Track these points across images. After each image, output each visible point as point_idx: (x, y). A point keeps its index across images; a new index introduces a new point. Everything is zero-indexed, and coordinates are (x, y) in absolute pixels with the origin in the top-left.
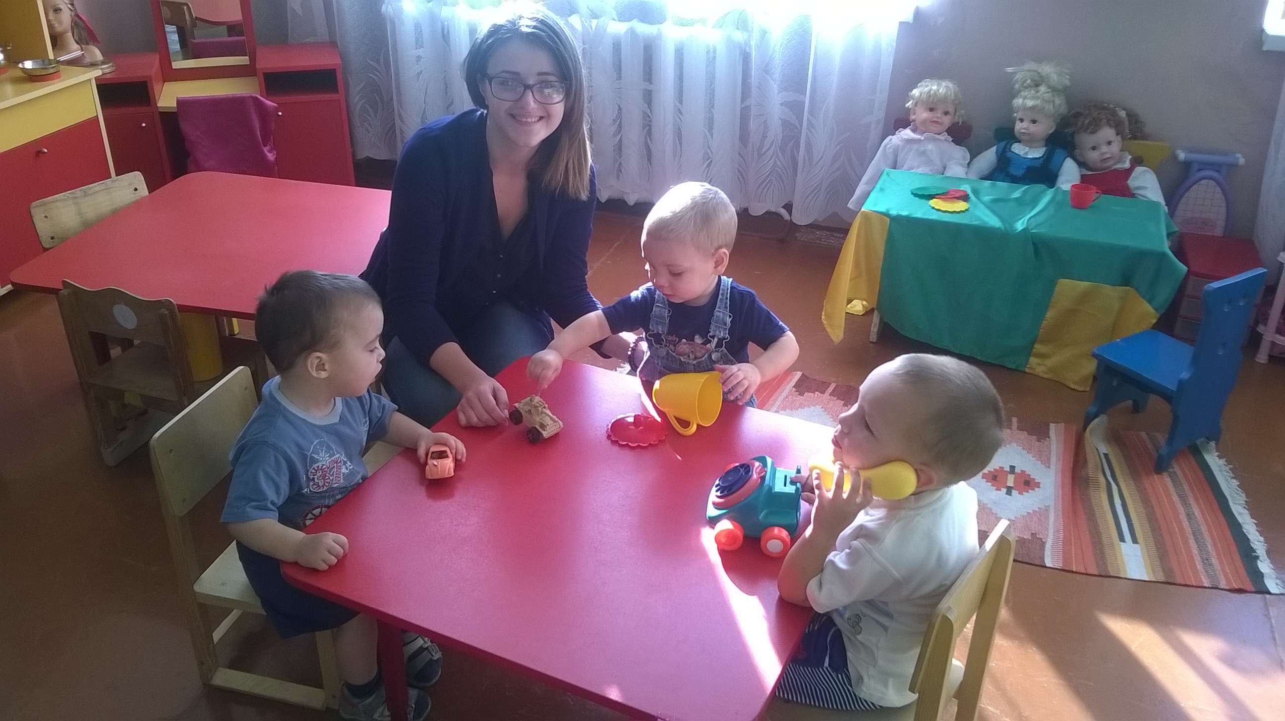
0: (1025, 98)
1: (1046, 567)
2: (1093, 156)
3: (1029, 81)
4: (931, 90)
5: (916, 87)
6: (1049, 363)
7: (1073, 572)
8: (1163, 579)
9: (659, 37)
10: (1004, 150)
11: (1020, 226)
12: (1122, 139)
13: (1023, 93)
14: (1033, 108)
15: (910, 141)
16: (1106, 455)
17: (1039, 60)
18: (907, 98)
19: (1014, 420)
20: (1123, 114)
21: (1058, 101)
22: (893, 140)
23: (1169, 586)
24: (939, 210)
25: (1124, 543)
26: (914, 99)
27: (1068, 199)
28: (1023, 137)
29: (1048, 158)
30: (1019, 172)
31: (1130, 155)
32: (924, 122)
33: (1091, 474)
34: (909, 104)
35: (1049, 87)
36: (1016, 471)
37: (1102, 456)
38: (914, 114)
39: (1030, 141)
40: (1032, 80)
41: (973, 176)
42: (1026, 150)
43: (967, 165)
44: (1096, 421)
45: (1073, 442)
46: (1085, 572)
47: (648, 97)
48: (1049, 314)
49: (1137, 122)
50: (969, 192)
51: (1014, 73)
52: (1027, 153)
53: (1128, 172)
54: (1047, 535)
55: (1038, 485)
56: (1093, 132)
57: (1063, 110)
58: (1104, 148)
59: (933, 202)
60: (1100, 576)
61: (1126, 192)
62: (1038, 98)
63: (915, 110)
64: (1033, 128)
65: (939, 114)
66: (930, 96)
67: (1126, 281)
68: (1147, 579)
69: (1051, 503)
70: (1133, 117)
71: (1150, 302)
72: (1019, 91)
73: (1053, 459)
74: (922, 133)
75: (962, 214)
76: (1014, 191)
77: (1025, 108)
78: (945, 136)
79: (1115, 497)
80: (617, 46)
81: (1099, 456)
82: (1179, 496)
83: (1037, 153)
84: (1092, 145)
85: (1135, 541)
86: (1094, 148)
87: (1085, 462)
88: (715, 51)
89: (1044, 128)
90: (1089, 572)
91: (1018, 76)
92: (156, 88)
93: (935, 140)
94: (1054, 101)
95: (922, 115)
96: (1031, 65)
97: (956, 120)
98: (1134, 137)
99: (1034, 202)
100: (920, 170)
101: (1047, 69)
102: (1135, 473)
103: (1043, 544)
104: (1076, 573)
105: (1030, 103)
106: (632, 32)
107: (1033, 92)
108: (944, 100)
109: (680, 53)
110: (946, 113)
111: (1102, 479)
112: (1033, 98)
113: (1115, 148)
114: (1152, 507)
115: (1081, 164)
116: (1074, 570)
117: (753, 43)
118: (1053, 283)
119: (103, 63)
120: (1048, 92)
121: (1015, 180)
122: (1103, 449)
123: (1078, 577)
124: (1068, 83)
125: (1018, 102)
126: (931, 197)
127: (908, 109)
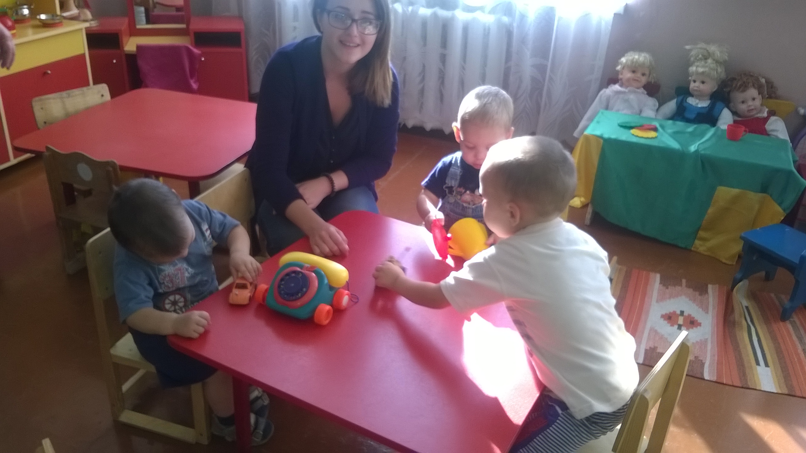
0: (697, 67)
1: (704, 379)
2: (743, 108)
3: (700, 56)
4: (634, 58)
5: (623, 55)
6: (709, 244)
7: (723, 384)
8: (786, 392)
9: (453, 18)
10: (682, 102)
11: (693, 148)
12: (762, 98)
13: (696, 64)
14: (703, 73)
15: (618, 93)
16: (747, 307)
17: (708, 42)
18: (616, 63)
19: (684, 281)
20: (763, 81)
21: (719, 70)
22: (606, 92)
23: (791, 397)
24: (637, 136)
25: (759, 367)
26: (621, 64)
27: (726, 133)
28: (695, 93)
29: (711, 107)
30: (692, 116)
31: (767, 107)
32: (628, 80)
33: (737, 319)
34: (619, 68)
35: (714, 60)
36: (684, 314)
37: (744, 308)
38: (622, 74)
39: (700, 96)
40: (703, 56)
41: (659, 117)
42: (697, 102)
43: (656, 110)
44: (741, 284)
45: (725, 298)
46: (732, 385)
47: (443, 59)
48: (710, 211)
49: (772, 87)
50: (658, 126)
51: (690, 50)
52: (697, 104)
53: (766, 120)
54: (706, 358)
55: (700, 324)
56: (744, 91)
57: (723, 76)
58: (750, 103)
59: (633, 131)
60: (742, 387)
61: (763, 132)
62: (707, 67)
63: (623, 72)
64: (702, 87)
65: (639, 75)
66: (633, 62)
67: (764, 189)
68: (775, 391)
69: (708, 336)
70: (770, 85)
71: (780, 204)
72: (694, 62)
73: (711, 308)
74: (627, 87)
75: (653, 140)
76: (689, 127)
77: (697, 73)
78: (642, 90)
79: (753, 334)
80: (424, 23)
81: (743, 308)
82: (797, 337)
83: (704, 104)
84: (741, 100)
85: (767, 365)
86: (743, 102)
87: (733, 311)
88: (489, 29)
89: (710, 87)
90: (735, 384)
91: (693, 53)
92: (125, 39)
93: (635, 92)
94: (717, 70)
95: (628, 75)
96: (702, 45)
97: (650, 80)
98: (770, 97)
99: (702, 135)
100: (625, 111)
101: (713, 48)
102: (767, 321)
103: (702, 365)
104: (726, 384)
105: (701, 70)
106: (435, 15)
107: (703, 63)
108: (642, 65)
109: (466, 29)
110: (643, 75)
111: (744, 322)
112: (703, 67)
113: (758, 102)
114: (779, 344)
115: (734, 113)
116: (725, 382)
117: (515, 25)
118: (713, 189)
119: (92, 20)
120: (713, 63)
121: (688, 121)
122: (745, 303)
123: (727, 387)
124: (726, 58)
125: (693, 69)
126: (631, 128)
127: (618, 72)
